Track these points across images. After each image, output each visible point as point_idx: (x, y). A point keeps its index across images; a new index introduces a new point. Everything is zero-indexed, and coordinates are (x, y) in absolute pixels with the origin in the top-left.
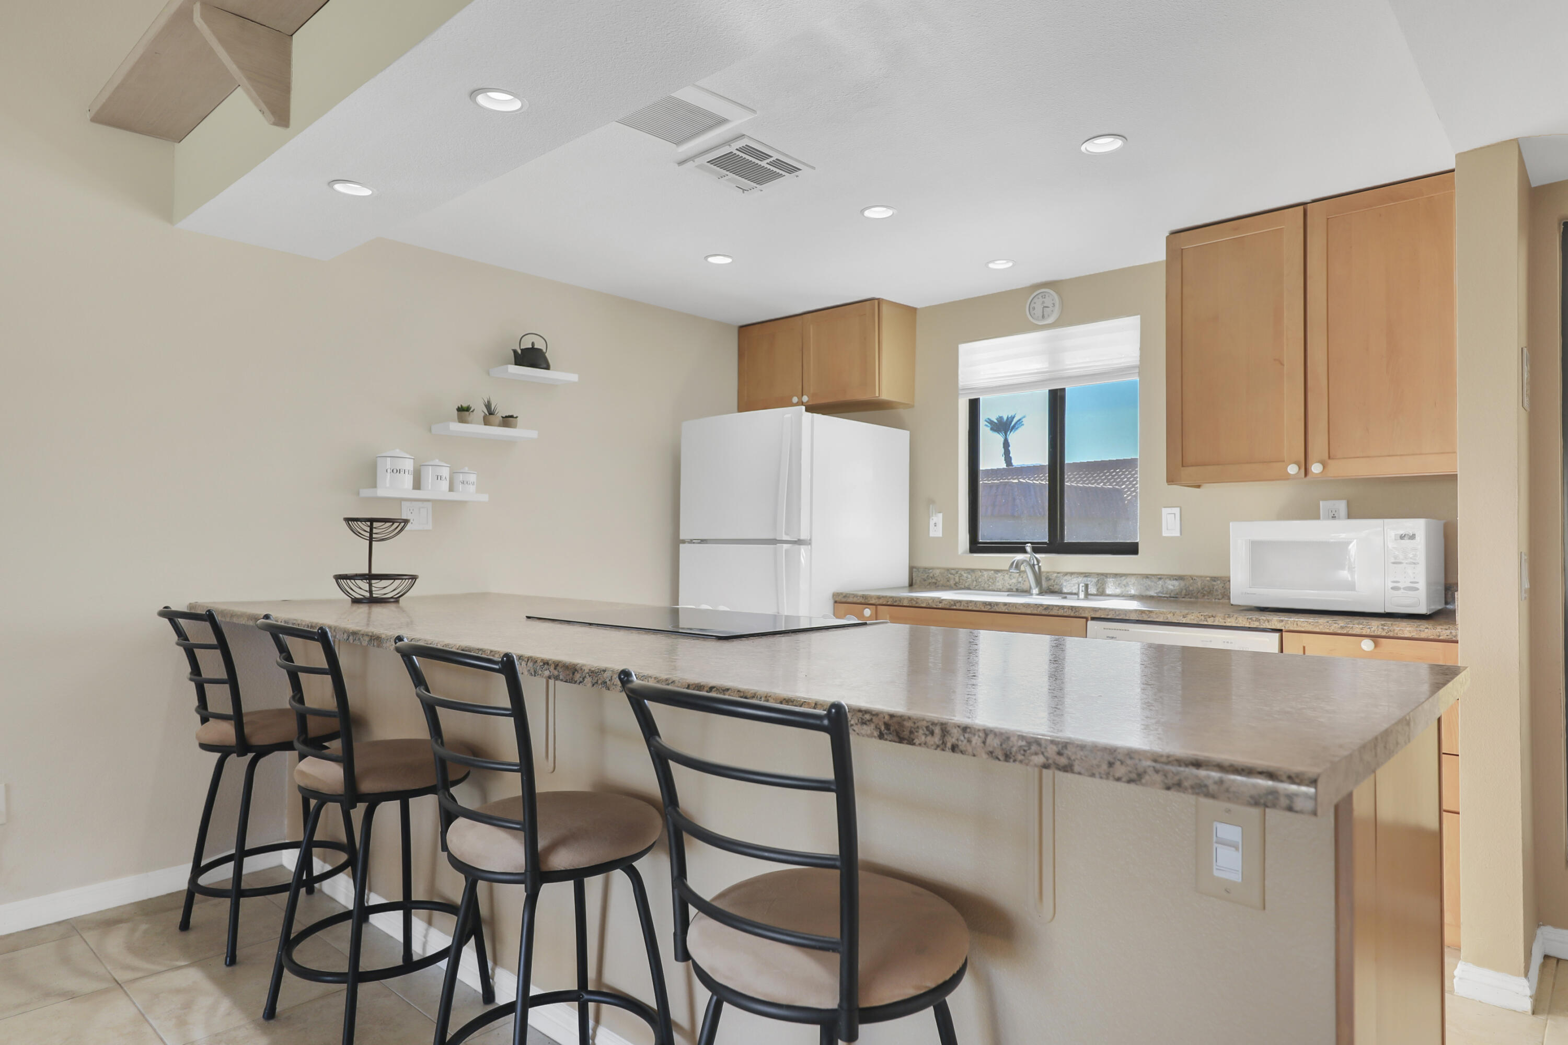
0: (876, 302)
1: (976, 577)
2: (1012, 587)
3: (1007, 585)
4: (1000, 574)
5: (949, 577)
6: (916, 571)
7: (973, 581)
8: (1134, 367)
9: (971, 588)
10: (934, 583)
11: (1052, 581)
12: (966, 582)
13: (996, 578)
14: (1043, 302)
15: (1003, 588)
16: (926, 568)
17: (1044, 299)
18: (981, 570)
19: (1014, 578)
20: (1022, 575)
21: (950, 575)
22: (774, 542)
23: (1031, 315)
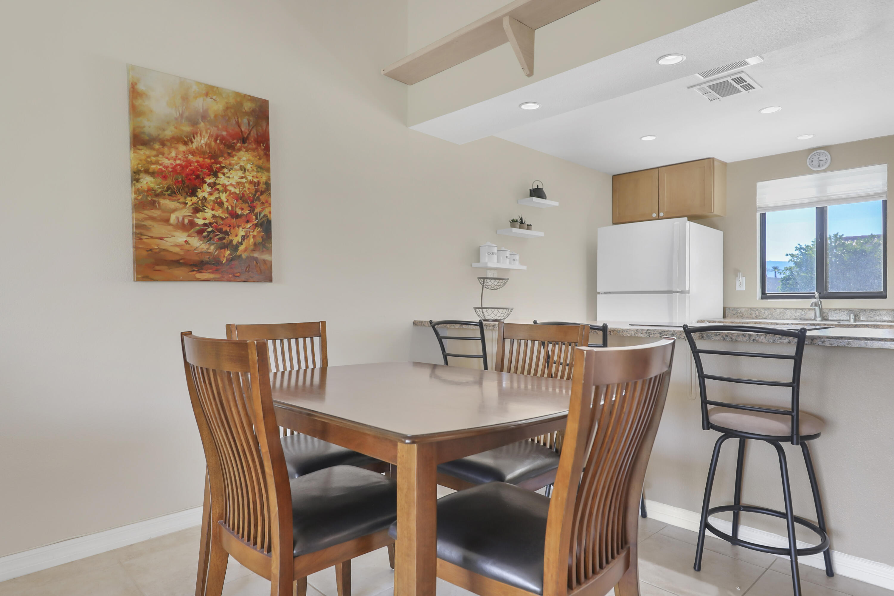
0: (712, 159)
1: (771, 312)
2: (797, 318)
3: (793, 316)
4: (788, 311)
5: (752, 313)
6: (728, 310)
7: (769, 315)
8: (883, 193)
9: (768, 318)
10: (741, 316)
11: (826, 314)
12: (764, 315)
13: (785, 313)
14: (819, 158)
15: (790, 318)
16: (735, 308)
17: (819, 156)
18: (774, 309)
19: (798, 312)
20: (804, 311)
21: (752, 312)
22: (670, 292)
23: (810, 165)
